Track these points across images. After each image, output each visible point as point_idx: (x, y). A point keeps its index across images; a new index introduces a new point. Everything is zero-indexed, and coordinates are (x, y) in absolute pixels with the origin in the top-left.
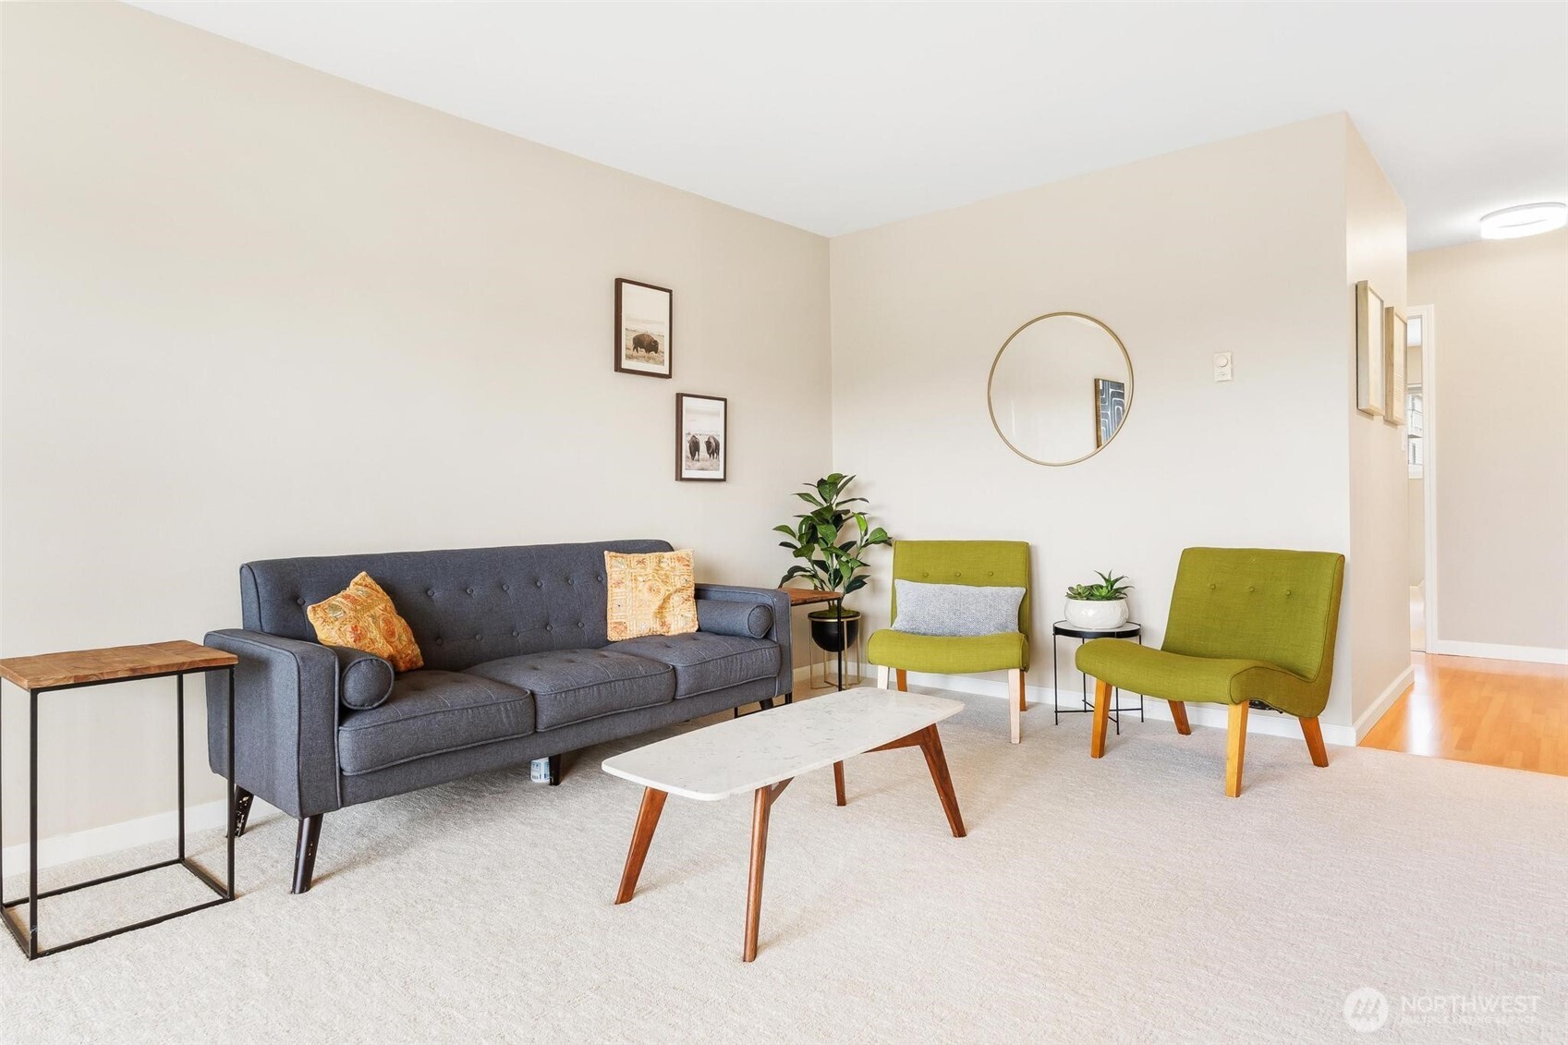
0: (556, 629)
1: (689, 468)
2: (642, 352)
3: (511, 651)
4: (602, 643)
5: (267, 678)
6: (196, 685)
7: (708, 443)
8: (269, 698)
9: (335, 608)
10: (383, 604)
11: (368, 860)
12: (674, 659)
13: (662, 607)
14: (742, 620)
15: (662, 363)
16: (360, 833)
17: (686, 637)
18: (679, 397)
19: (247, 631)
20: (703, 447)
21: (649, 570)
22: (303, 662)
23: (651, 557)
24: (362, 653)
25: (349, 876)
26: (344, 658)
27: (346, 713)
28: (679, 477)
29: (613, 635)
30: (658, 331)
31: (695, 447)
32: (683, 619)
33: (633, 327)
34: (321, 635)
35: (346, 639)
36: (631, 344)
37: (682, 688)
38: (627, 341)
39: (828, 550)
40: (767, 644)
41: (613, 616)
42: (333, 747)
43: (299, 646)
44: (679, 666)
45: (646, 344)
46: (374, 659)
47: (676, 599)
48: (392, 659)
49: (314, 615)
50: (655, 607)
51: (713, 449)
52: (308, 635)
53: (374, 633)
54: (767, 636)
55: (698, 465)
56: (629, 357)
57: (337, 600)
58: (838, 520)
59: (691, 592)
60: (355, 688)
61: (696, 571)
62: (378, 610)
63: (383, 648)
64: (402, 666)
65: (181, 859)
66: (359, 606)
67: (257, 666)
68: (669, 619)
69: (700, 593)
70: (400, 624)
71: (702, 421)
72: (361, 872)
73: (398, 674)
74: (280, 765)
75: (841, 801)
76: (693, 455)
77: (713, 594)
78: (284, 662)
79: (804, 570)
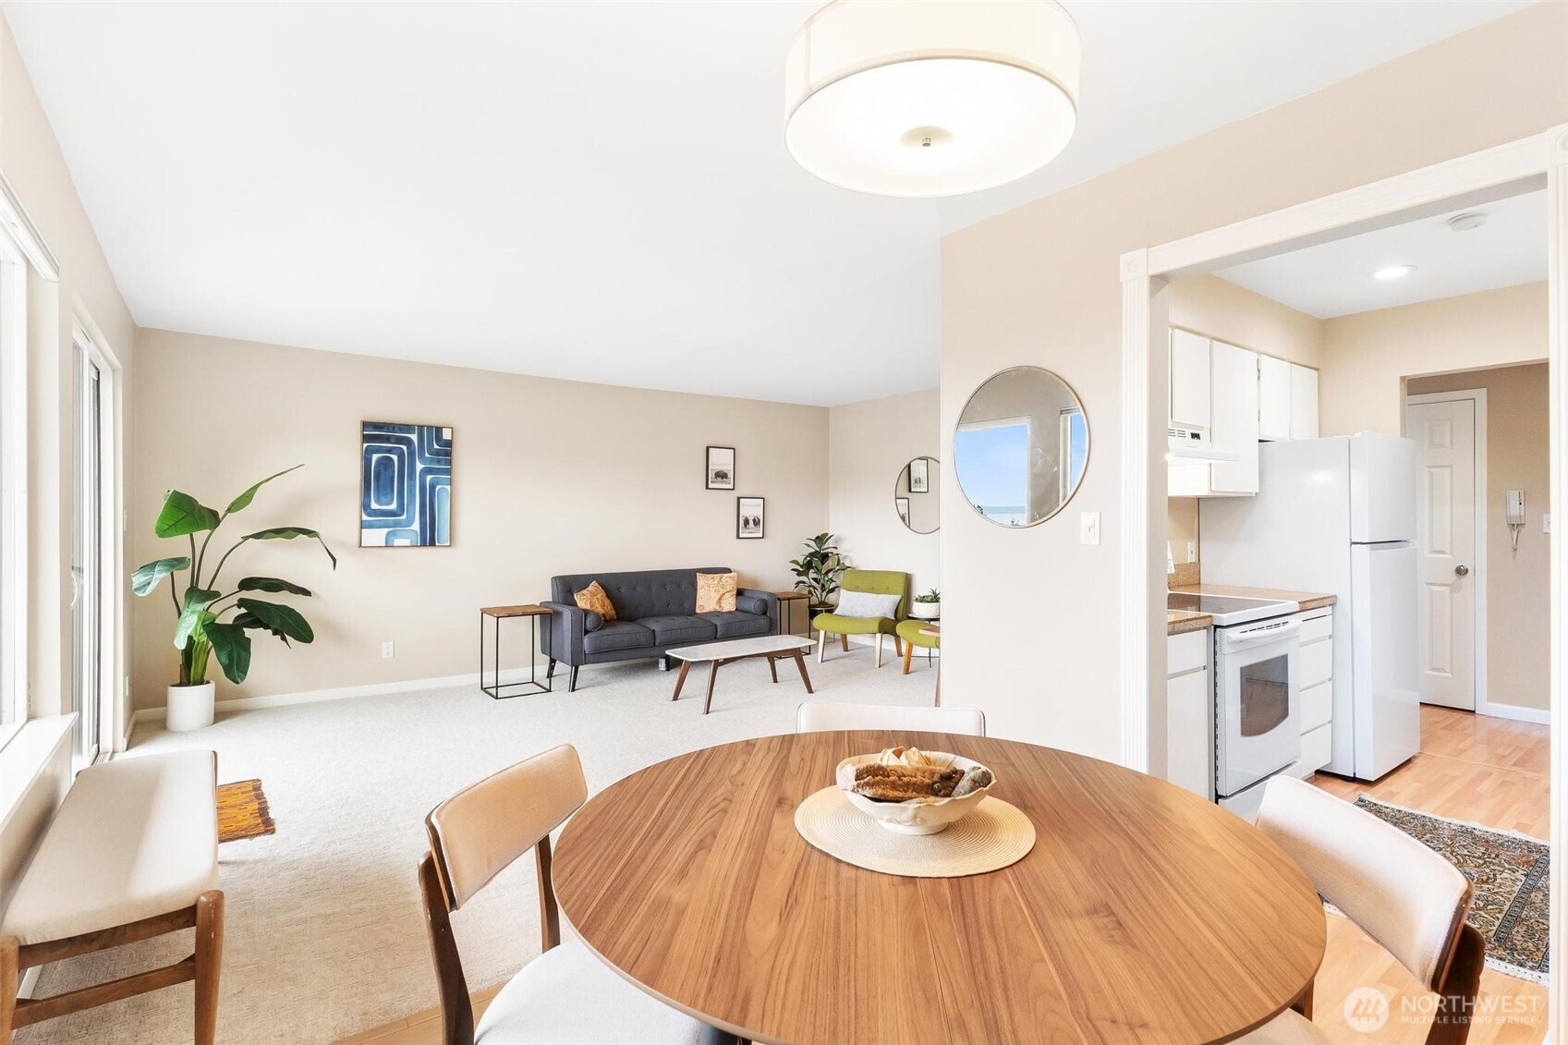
0: (672, 606)
1: (743, 533)
2: (719, 479)
3: (652, 614)
4: (693, 613)
5: (562, 619)
6: (537, 618)
7: (754, 520)
8: (562, 626)
9: (584, 595)
10: (601, 594)
11: (593, 686)
12: (717, 621)
13: (720, 599)
14: (751, 605)
15: (730, 483)
16: (592, 680)
17: (730, 612)
18: (739, 499)
19: (554, 602)
20: (751, 522)
21: (716, 582)
22: (573, 613)
23: (717, 576)
24: (592, 611)
25: (587, 689)
26: (586, 612)
27: (587, 632)
28: (738, 537)
29: (698, 611)
30: (728, 468)
31: (747, 522)
32: (729, 605)
33: (714, 468)
34: (579, 605)
35: (588, 607)
36: (714, 476)
37: (719, 633)
38: (711, 475)
39: (818, 571)
40: (764, 617)
41: (699, 602)
42: (582, 643)
43: (572, 608)
44: (718, 624)
45: (721, 475)
46: (597, 615)
47: (727, 596)
48: (603, 615)
49: (576, 597)
50: (717, 599)
51: (756, 522)
52: (574, 604)
53: (597, 605)
54: (765, 613)
55: (748, 531)
56: (712, 482)
57: (584, 592)
58: (825, 557)
59: (735, 592)
60: (590, 623)
61: (738, 583)
62: (599, 596)
63: (600, 610)
64: (608, 618)
65: (533, 682)
66: (593, 594)
67: (559, 614)
68: (722, 605)
69: (740, 593)
70: (607, 602)
71: (751, 509)
72: (591, 689)
73: (606, 620)
74: (566, 648)
75: (775, 681)
76: (746, 526)
77: (746, 594)
78: (567, 614)
79: (804, 583)
